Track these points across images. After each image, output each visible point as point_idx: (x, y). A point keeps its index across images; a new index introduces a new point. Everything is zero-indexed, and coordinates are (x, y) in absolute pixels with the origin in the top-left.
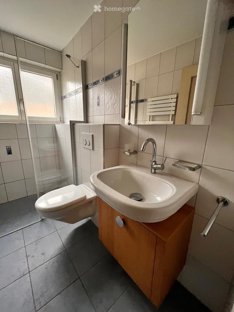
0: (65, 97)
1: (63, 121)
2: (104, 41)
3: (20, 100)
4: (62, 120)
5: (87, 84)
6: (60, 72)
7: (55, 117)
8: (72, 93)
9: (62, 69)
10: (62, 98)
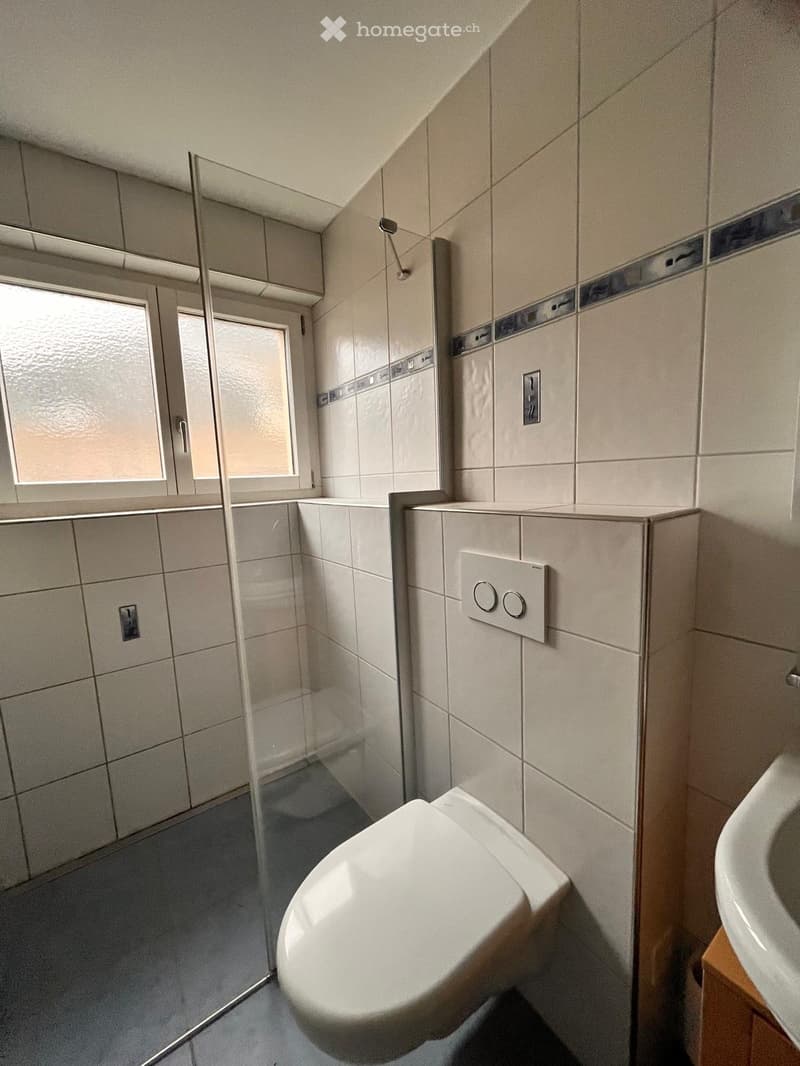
0: (333, 395)
1: (323, 486)
2: (575, 129)
3: (173, 419)
4: (317, 482)
5: (455, 334)
6: (312, 307)
7: (292, 475)
8: (372, 379)
9: (323, 294)
10: (318, 400)
